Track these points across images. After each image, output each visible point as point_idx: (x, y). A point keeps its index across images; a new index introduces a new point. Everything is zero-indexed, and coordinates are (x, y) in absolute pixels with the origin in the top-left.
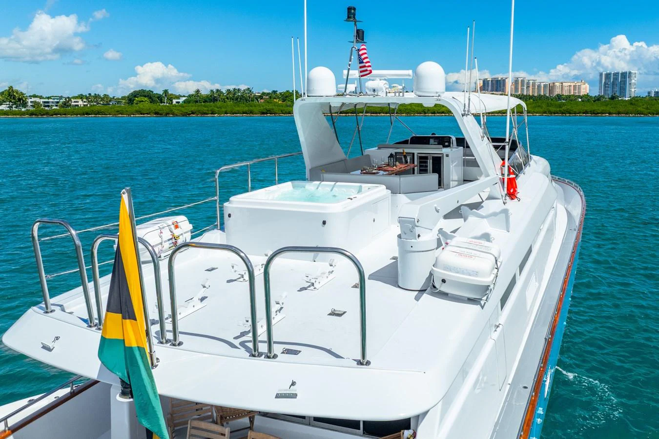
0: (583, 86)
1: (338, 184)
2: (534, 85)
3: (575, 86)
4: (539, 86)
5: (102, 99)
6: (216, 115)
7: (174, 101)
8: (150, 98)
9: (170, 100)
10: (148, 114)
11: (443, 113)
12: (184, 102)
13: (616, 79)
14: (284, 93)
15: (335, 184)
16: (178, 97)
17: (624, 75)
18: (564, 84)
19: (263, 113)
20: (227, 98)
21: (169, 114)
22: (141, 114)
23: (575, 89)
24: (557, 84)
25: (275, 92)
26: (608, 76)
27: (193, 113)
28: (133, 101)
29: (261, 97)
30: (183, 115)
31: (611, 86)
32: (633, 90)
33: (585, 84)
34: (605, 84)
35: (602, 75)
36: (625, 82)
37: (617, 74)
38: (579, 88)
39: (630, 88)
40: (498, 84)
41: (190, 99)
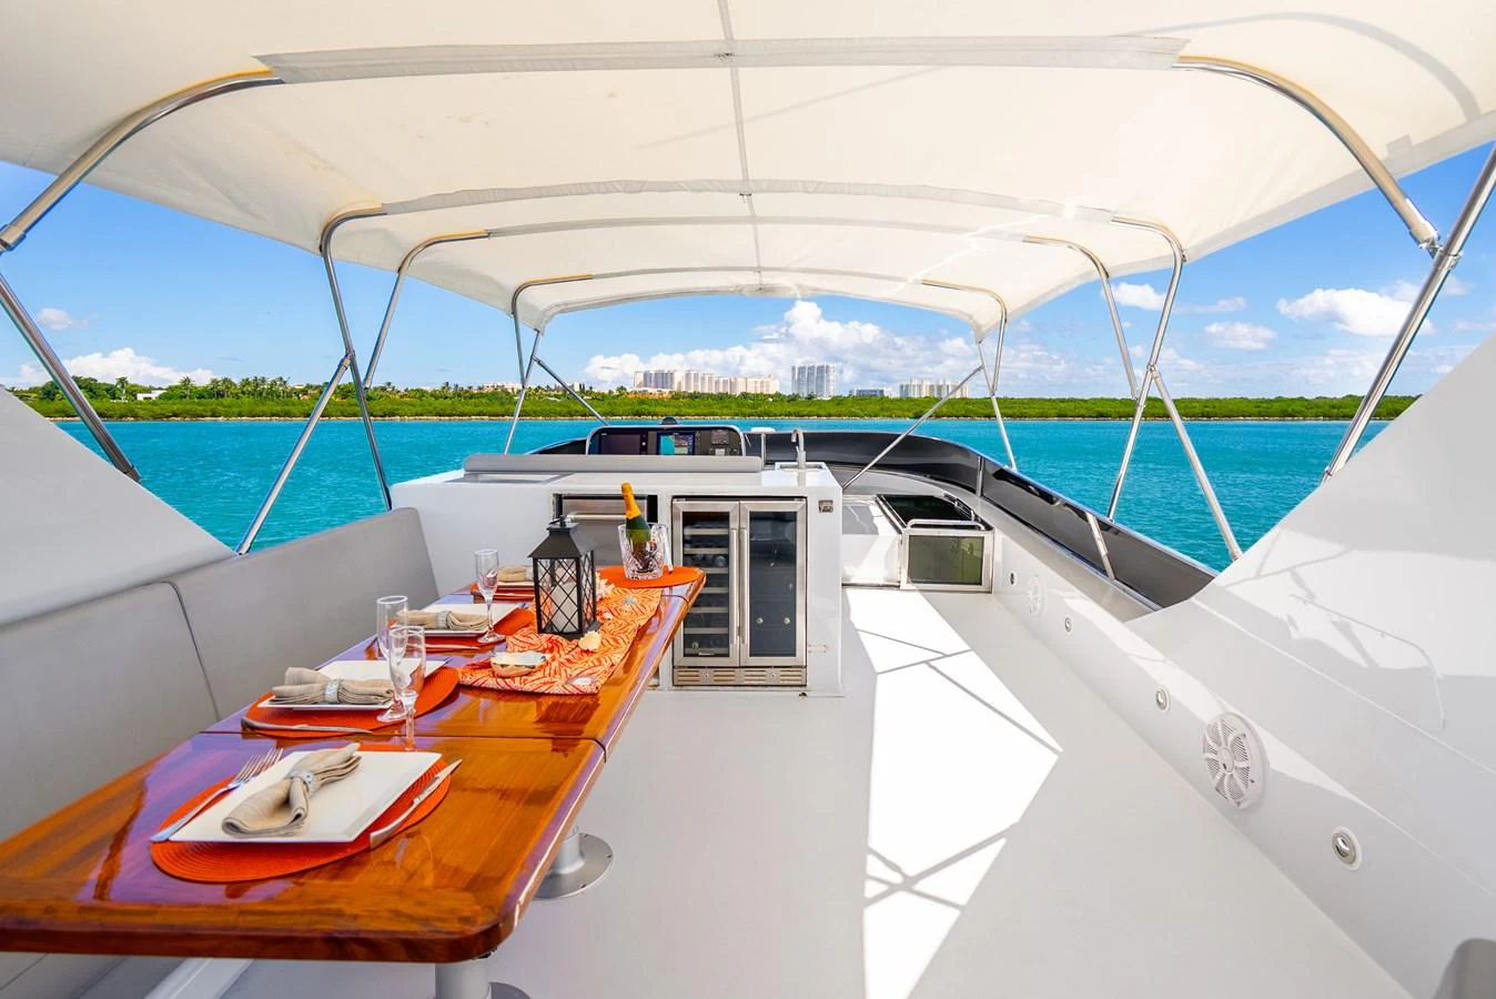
0: (772, 383)
3: (762, 383)
4: (717, 383)
7: (140, 397)
8: (90, 390)
9: (132, 394)
12: (160, 397)
13: (810, 374)
16: (149, 390)
17: (820, 369)
18: (750, 380)
20: (243, 393)
21: (126, 416)
23: (762, 386)
24: (742, 380)
26: (801, 369)
27: (176, 415)
28: (52, 395)
29: (304, 392)
30: (155, 418)
31: (805, 382)
32: (832, 388)
33: (773, 379)
34: (799, 380)
35: (794, 368)
36: (822, 378)
37: (811, 368)
38: (768, 386)
39: (828, 386)
40: (664, 378)
41: (171, 394)
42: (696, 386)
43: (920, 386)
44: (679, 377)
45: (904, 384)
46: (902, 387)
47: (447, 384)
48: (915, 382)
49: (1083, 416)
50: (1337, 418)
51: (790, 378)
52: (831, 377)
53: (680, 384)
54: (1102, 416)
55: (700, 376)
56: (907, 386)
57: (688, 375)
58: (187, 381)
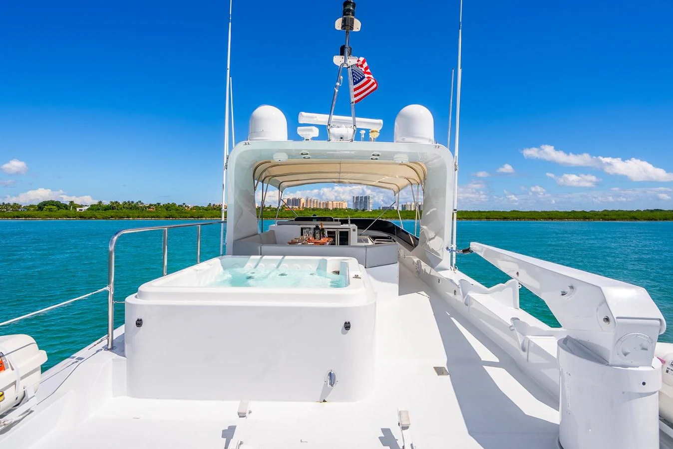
0: (344, 204)
1: (287, 257)
2: (317, 202)
3: (339, 204)
4: (320, 203)
5: (12, 207)
6: (131, 219)
7: (78, 209)
8: (58, 206)
9: (75, 208)
10: (74, 217)
11: (287, 218)
12: (88, 209)
13: (361, 200)
14: (166, 205)
15: (283, 258)
16: (81, 206)
17: (366, 198)
18: (334, 202)
19: (167, 218)
20: (124, 208)
21: (92, 217)
22: (68, 217)
23: (339, 205)
24: (330, 202)
25: (159, 204)
26: (357, 198)
27: (112, 217)
28: (43, 208)
29: (149, 207)
31: (359, 203)
32: (371, 206)
33: (345, 202)
34: (356, 202)
35: (354, 197)
36: (366, 202)
37: (361, 197)
38: (342, 205)
39: (369, 205)
40: (296, 202)
41: (93, 208)
42: (310, 205)
43: (411, 205)
44: (303, 201)
45: (404, 204)
46: (403, 205)
47: (210, 204)
48: (409, 203)
49: (497, 219)
50: (608, 220)
51: (352, 201)
52: (371, 201)
53: (303, 204)
54: (505, 219)
55: (312, 200)
56: (405, 205)
57: (307, 201)
58: (100, 202)
